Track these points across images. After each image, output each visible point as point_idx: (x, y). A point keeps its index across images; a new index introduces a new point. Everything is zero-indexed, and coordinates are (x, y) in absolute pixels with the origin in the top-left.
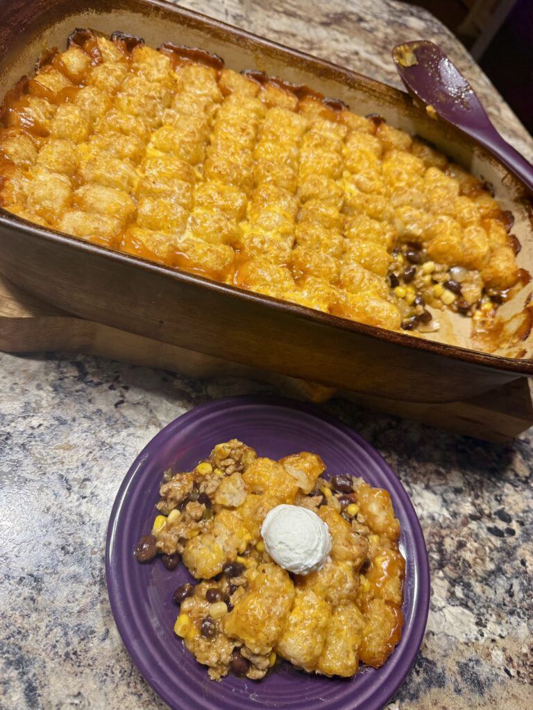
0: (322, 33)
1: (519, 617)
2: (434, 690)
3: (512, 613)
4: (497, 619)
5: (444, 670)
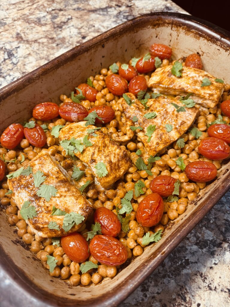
1: (169, 277)
3: (164, 277)
4: (155, 283)
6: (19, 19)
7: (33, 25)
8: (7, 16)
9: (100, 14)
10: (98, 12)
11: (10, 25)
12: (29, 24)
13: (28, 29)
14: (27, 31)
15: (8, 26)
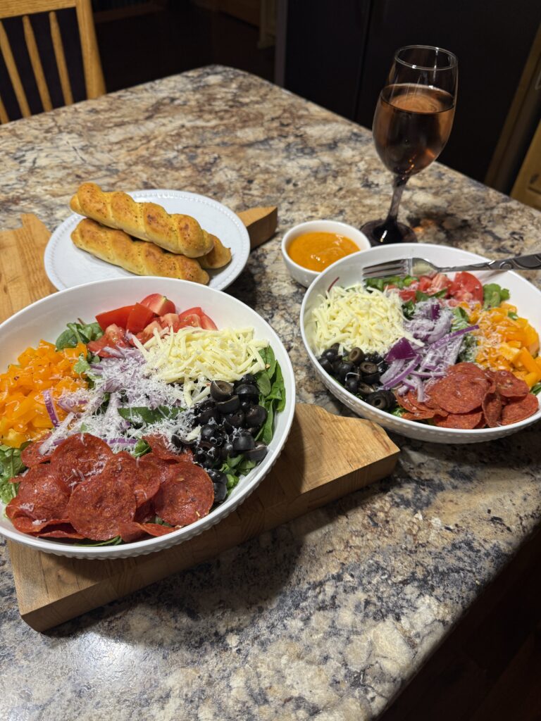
0: (150, 125)
2: (440, 494)
5: (440, 480)
6: (136, 163)
7: (163, 169)
8: (115, 160)
9: (261, 149)
10: (256, 146)
11: (126, 172)
12: (157, 168)
13: (157, 175)
14: (159, 179)
15: (124, 173)
